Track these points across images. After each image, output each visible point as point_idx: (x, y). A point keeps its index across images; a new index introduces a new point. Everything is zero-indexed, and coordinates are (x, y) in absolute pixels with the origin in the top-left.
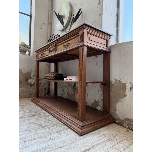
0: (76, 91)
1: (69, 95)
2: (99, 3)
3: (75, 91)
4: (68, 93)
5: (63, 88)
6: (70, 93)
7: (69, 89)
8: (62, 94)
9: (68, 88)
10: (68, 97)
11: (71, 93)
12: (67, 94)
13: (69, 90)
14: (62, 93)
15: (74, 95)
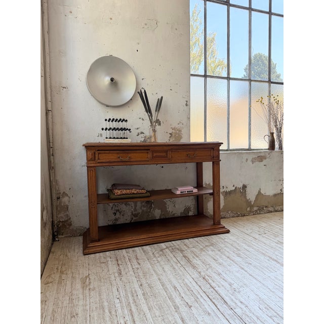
0: (153, 206)
1: (135, 215)
2: (187, 105)
3: (151, 206)
4: (134, 213)
5: (117, 208)
6: (140, 211)
7: (136, 206)
8: (116, 220)
9: (133, 205)
10: (134, 218)
11: (143, 211)
12: (132, 214)
13: (135, 208)
14: (113, 217)
15: (150, 212)
